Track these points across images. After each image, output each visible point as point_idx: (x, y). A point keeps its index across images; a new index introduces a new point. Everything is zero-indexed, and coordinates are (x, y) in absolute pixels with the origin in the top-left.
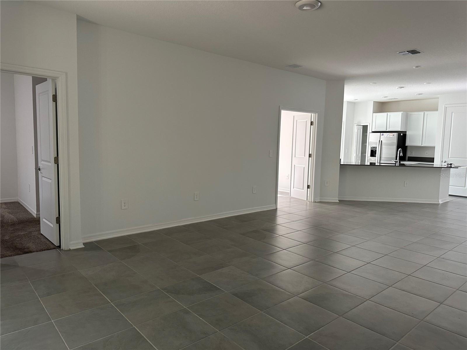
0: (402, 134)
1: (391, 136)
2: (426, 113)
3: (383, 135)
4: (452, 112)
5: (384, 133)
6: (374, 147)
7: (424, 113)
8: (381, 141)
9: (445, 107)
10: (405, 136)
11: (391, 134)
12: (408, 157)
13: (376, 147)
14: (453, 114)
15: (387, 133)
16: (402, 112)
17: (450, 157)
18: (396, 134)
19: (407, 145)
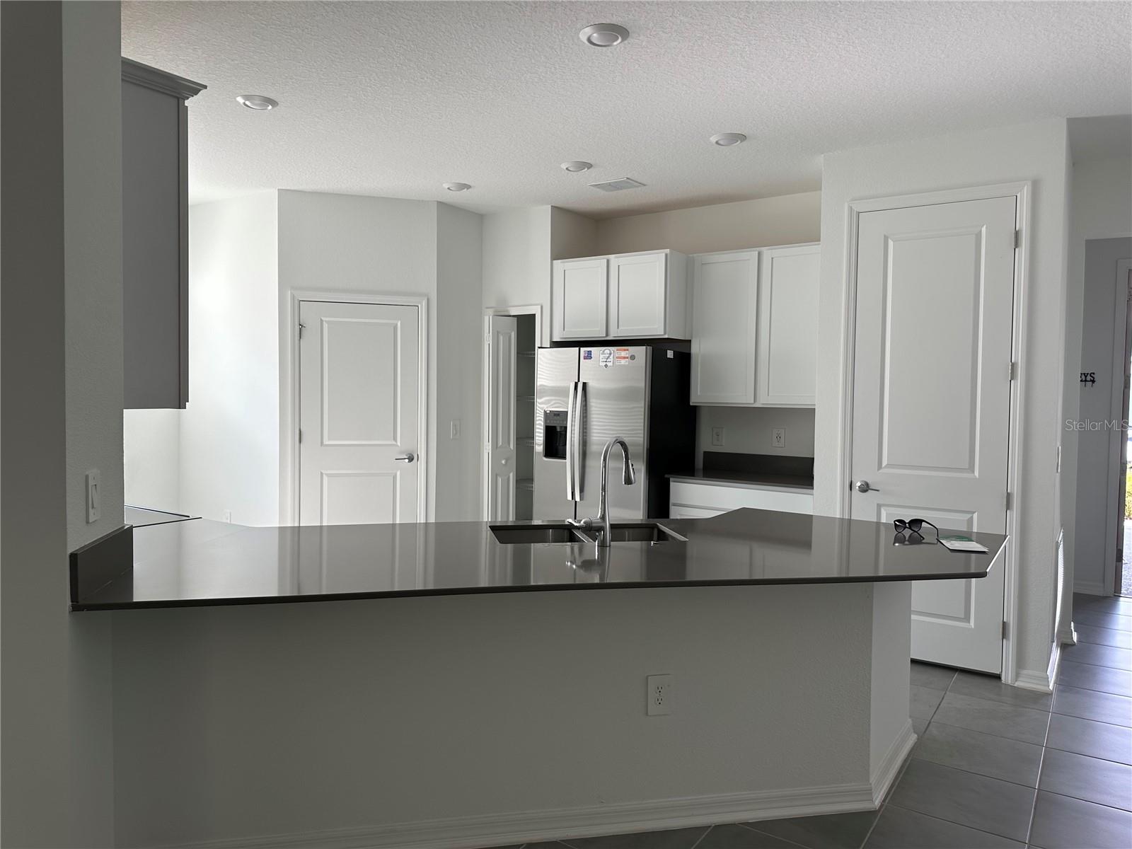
0: (670, 354)
1: (623, 362)
2: (767, 253)
3: (589, 356)
4: (886, 238)
5: (594, 350)
6: (557, 414)
7: (759, 254)
8: (584, 384)
9: (851, 209)
10: (684, 359)
11: (623, 354)
12: (705, 452)
13: (567, 412)
14: (891, 243)
15: (607, 350)
16: (668, 251)
17: (888, 466)
18: (641, 352)
19: (694, 400)
